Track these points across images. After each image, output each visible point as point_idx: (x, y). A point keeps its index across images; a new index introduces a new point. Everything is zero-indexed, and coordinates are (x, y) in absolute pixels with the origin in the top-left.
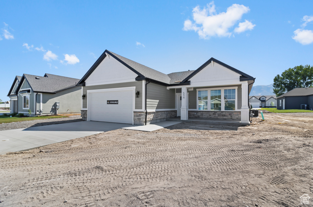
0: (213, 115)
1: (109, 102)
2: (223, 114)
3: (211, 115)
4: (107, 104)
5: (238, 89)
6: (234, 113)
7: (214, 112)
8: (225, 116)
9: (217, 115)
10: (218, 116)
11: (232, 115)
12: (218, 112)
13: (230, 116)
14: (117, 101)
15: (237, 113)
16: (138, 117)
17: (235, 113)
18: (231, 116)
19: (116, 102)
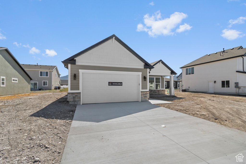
1: (111, 84)
4: (109, 85)
8: (156, 92)
11: (159, 92)
14: (122, 83)
15: (161, 90)
16: (145, 96)
19: (119, 84)
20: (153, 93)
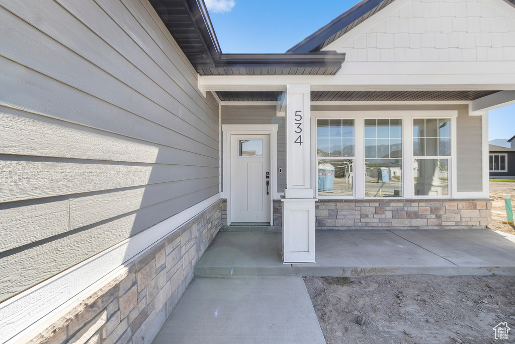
0: (376, 213)
2: (411, 209)
3: (367, 216)
5: (458, 118)
6: (447, 204)
7: (377, 204)
8: (416, 215)
9: (389, 215)
10: (393, 217)
11: (442, 212)
12: (392, 204)
13: (434, 216)
15: (455, 204)
17: (452, 203)
18: (439, 217)
20: (397, 224)
